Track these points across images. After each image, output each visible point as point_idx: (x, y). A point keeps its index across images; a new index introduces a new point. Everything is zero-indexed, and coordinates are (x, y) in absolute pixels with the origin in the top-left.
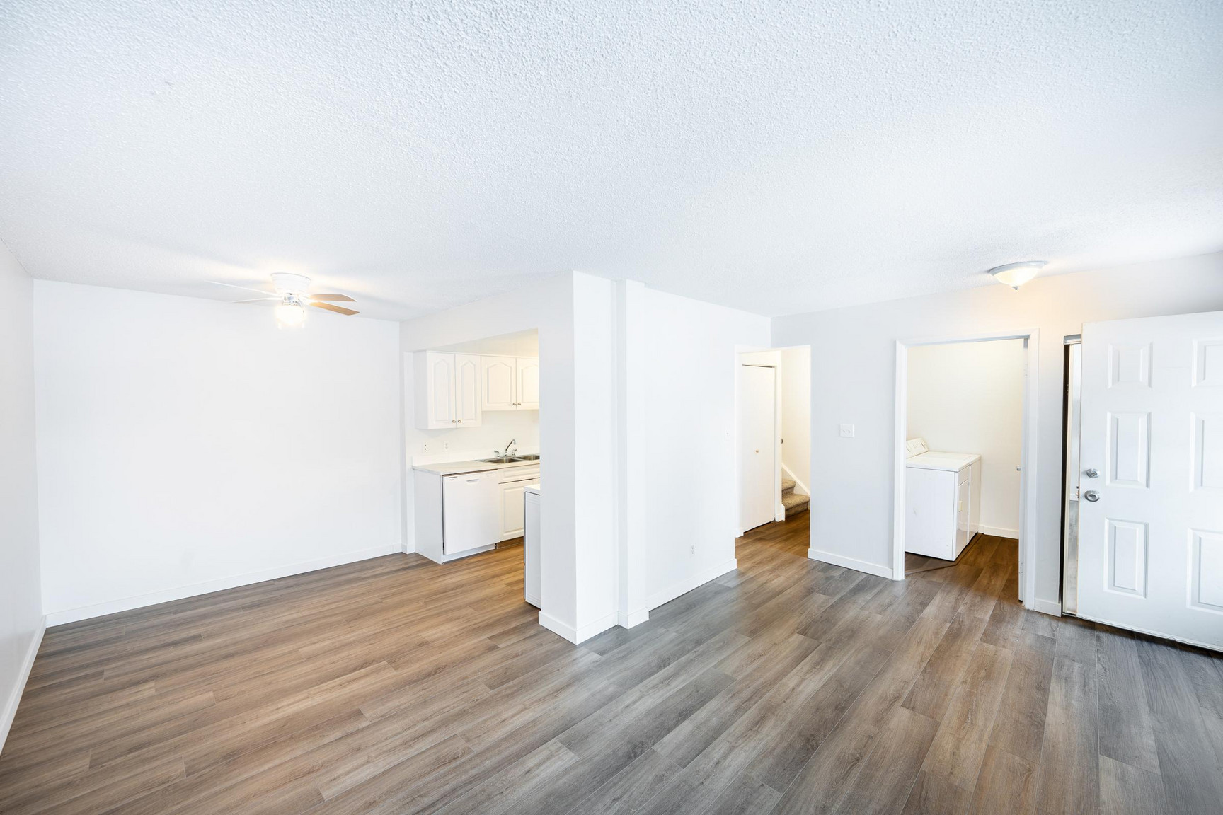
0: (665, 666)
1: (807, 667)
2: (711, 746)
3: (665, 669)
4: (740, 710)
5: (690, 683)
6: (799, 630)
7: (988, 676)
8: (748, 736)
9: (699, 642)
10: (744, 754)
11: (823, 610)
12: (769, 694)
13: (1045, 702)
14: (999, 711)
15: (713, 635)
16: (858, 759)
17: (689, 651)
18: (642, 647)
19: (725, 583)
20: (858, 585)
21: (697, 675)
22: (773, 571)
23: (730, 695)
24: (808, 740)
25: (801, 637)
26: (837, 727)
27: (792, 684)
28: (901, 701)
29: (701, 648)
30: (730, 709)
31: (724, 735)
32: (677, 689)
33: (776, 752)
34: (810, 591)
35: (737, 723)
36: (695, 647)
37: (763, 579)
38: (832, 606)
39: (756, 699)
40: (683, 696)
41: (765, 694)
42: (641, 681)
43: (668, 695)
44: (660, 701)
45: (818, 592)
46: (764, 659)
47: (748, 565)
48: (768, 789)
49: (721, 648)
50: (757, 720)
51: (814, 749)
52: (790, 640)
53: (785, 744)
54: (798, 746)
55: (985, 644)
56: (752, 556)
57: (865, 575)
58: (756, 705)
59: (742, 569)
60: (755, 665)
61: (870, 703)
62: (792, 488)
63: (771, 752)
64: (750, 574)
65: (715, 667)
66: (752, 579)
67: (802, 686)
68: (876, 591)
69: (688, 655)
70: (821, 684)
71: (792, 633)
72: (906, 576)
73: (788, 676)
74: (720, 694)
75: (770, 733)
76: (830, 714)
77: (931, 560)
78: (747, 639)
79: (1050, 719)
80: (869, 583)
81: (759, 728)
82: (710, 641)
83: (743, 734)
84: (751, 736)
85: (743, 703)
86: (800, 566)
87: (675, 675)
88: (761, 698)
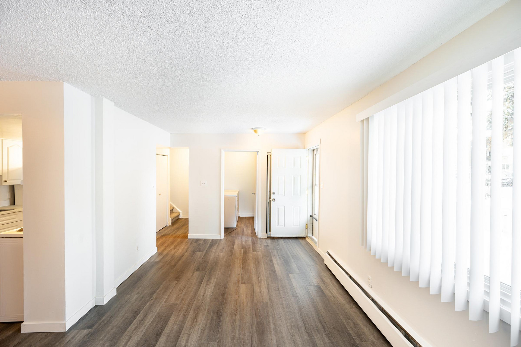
0: (137, 315)
1: (205, 284)
2: (179, 341)
3: (138, 316)
4: (185, 316)
5: (156, 316)
6: (195, 270)
7: (258, 263)
8: (194, 325)
9: (152, 294)
10: (195, 335)
11: (202, 258)
12: (195, 302)
13: (273, 264)
14: (265, 272)
15: (159, 287)
16: (236, 311)
17: (148, 301)
18: (118, 311)
19: (154, 260)
20: (210, 244)
21: (158, 311)
22: (175, 248)
23: (178, 312)
24: (217, 313)
25: (198, 272)
26: (225, 302)
27: (202, 294)
28: (240, 282)
29: (154, 297)
30: (180, 318)
31: (183, 331)
32: (149, 323)
33: (208, 325)
34: (194, 252)
35: (187, 323)
36: (150, 298)
37: (172, 253)
38: (204, 256)
39: (190, 307)
40: (154, 325)
41: (193, 303)
42: (126, 329)
43: (146, 328)
44: (142, 335)
45: (197, 251)
46: (186, 288)
47: (162, 248)
48: (211, 343)
49: (165, 292)
50: (194, 317)
51: (221, 316)
52: (194, 275)
53: (210, 320)
54: (215, 318)
55: (254, 253)
56: (163, 244)
57: (211, 240)
58: (191, 310)
59: (160, 251)
60: (184, 293)
61: (231, 287)
62: (172, 210)
63: (206, 327)
64: (165, 252)
65: (166, 302)
66: (167, 255)
67: (206, 293)
68: (217, 245)
69: (149, 303)
70: (213, 288)
71: (194, 272)
72: (225, 236)
73: (199, 291)
74: (173, 314)
75: (202, 319)
76: (221, 299)
77: (229, 229)
78: (176, 282)
79: (276, 269)
80: (214, 242)
81: (197, 319)
82: (158, 291)
83: (191, 326)
84: (195, 325)
85: (185, 312)
86: (186, 243)
87: (145, 316)
88: (192, 306)
